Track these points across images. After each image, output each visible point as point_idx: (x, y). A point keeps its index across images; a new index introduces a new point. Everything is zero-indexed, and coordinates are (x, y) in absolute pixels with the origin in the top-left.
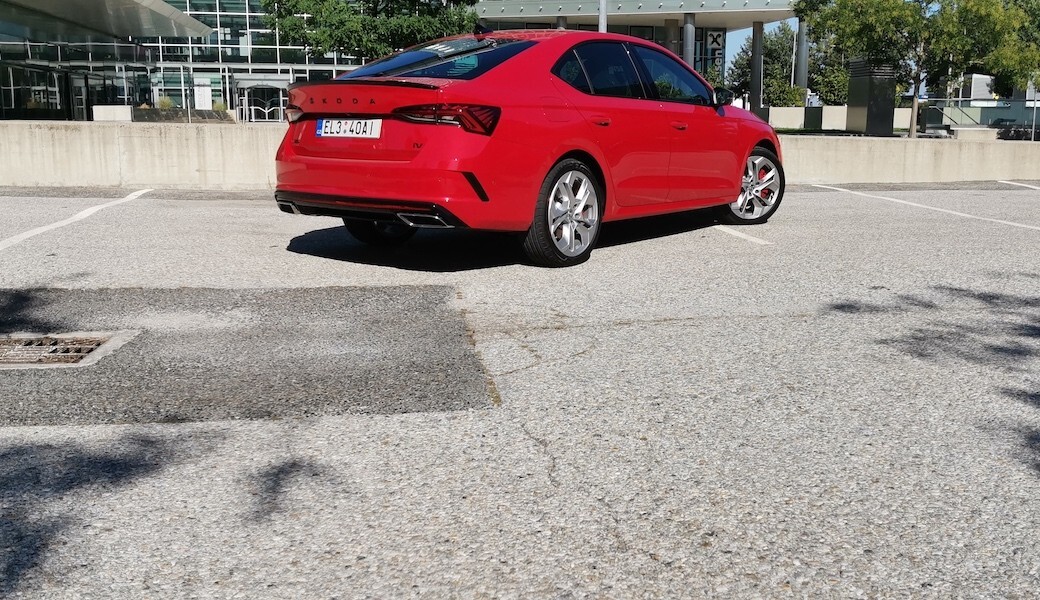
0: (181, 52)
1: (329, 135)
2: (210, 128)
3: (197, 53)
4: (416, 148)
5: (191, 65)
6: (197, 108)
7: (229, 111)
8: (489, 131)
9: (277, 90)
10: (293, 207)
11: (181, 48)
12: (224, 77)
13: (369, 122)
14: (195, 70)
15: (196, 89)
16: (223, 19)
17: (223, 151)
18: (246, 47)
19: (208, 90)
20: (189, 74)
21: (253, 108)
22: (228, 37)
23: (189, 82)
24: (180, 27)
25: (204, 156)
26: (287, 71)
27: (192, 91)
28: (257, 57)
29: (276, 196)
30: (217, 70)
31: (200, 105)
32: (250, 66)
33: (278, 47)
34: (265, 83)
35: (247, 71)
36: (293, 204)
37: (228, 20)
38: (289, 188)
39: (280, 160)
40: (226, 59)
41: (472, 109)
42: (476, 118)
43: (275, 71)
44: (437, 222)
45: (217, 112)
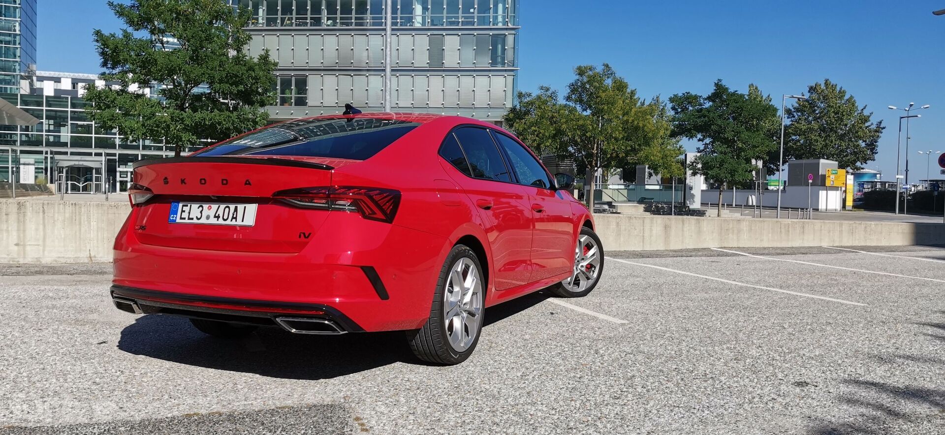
0: (11, 137)
1: (186, 221)
2: (32, 201)
3: (24, 138)
4: (303, 239)
5: (18, 148)
6: (22, 182)
7: (49, 185)
8: (389, 218)
9: (91, 169)
10: (134, 306)
11: (11, 134)
12: (46, 158)
13: (241, 207)
14: (22, 152)
15: (22, 167)
16: (49, 113)
17: (44, 226)
18: (66, 134)
19: (32, 168)
20: (16, 156)
21: (69, 182)
22: (52, 128)
23: (16, 161)
24: (11, 117)
25: (24, 231)
26: (100, 154)
27: (18, 168)
28: (75, 142)
29: (112, 292)
30: (41, 153)
31: (24, 180)
32: (69, 150)
33: (93, 135)
34: (81, 163)
35: (66, 153)
36: (136, 303)
37: (53, 114)
38: (127, 284)
39: (121, 250)
40: (49, 144)
41: (372, 193)
42: (376, 203)
43: (90, 154)
44: (328, 327)
45: (39, 186)
